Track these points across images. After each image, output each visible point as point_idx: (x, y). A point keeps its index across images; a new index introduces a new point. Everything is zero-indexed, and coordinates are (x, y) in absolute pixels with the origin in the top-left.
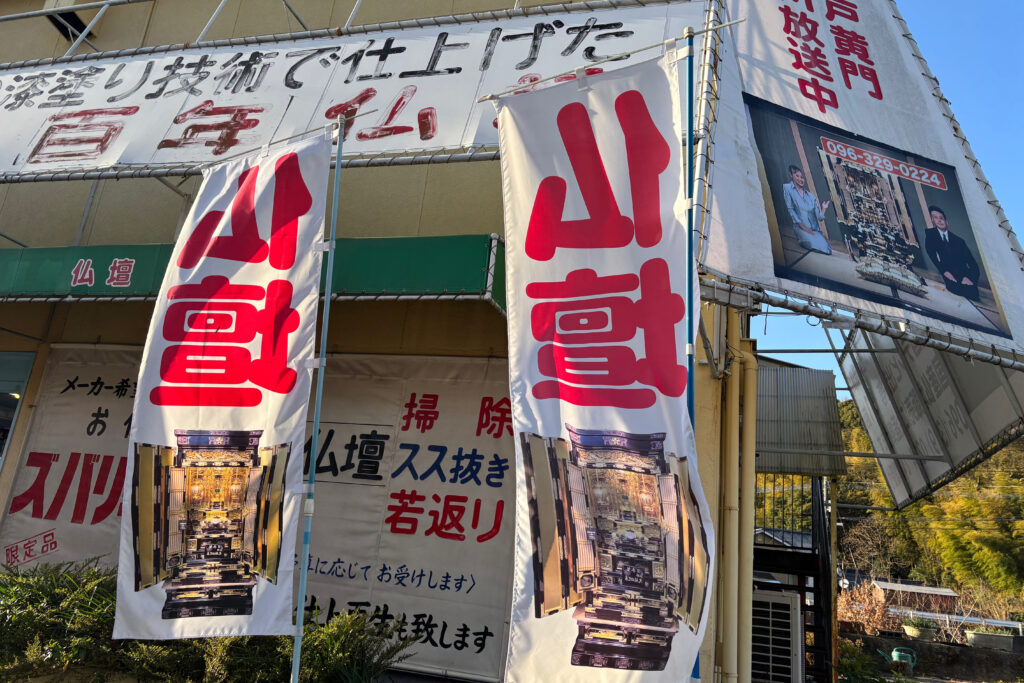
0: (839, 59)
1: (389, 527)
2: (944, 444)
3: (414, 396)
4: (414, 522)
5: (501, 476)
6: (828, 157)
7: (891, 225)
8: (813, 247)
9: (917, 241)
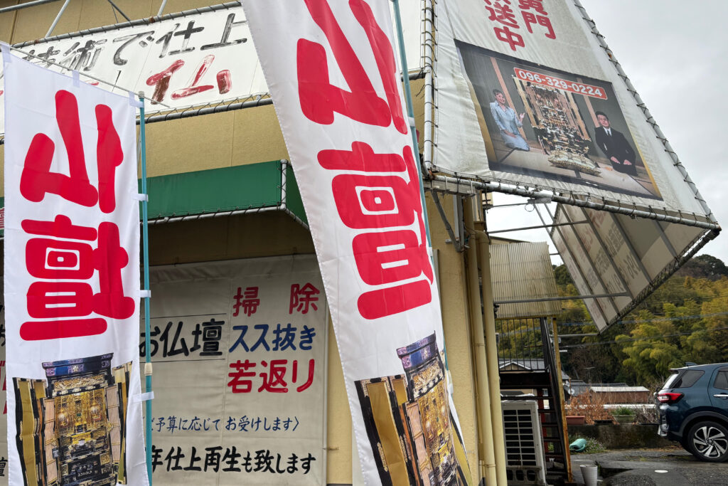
0: (522, 12)
1: (231, 388)
2: (626, 284)
3: (239, 290)
4: (249, 383)
5: (310, 341)
6: (521, 82)
7: (570, 127)
8: (516, 147)
9: (590, 137)
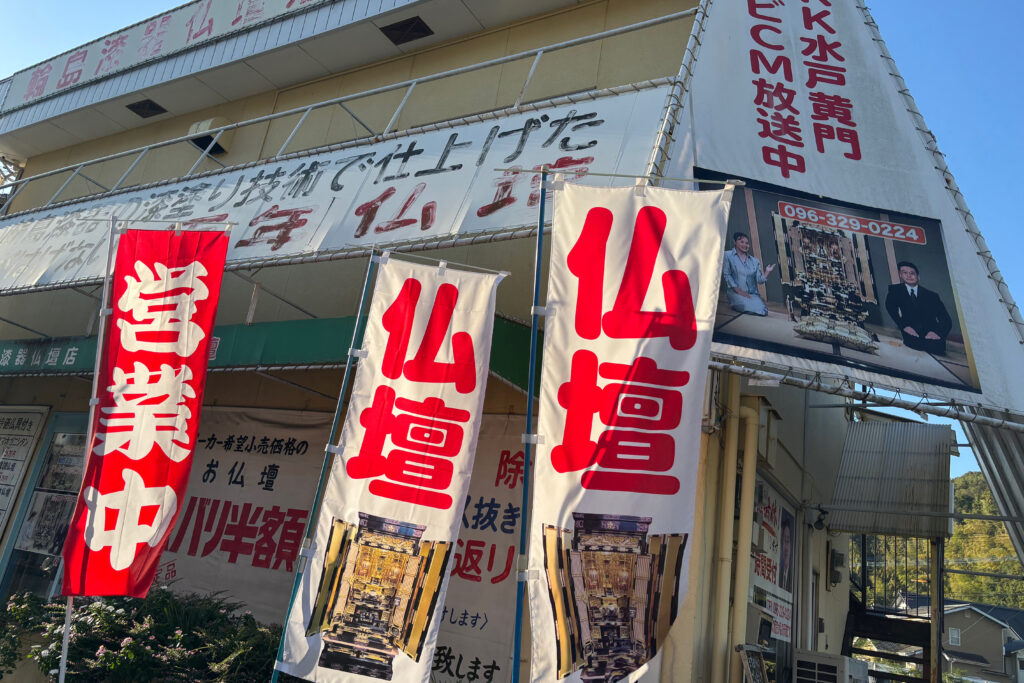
5: (513, 524)
6: (783, 221)
7: (846, 284)
8: (747, 309)
